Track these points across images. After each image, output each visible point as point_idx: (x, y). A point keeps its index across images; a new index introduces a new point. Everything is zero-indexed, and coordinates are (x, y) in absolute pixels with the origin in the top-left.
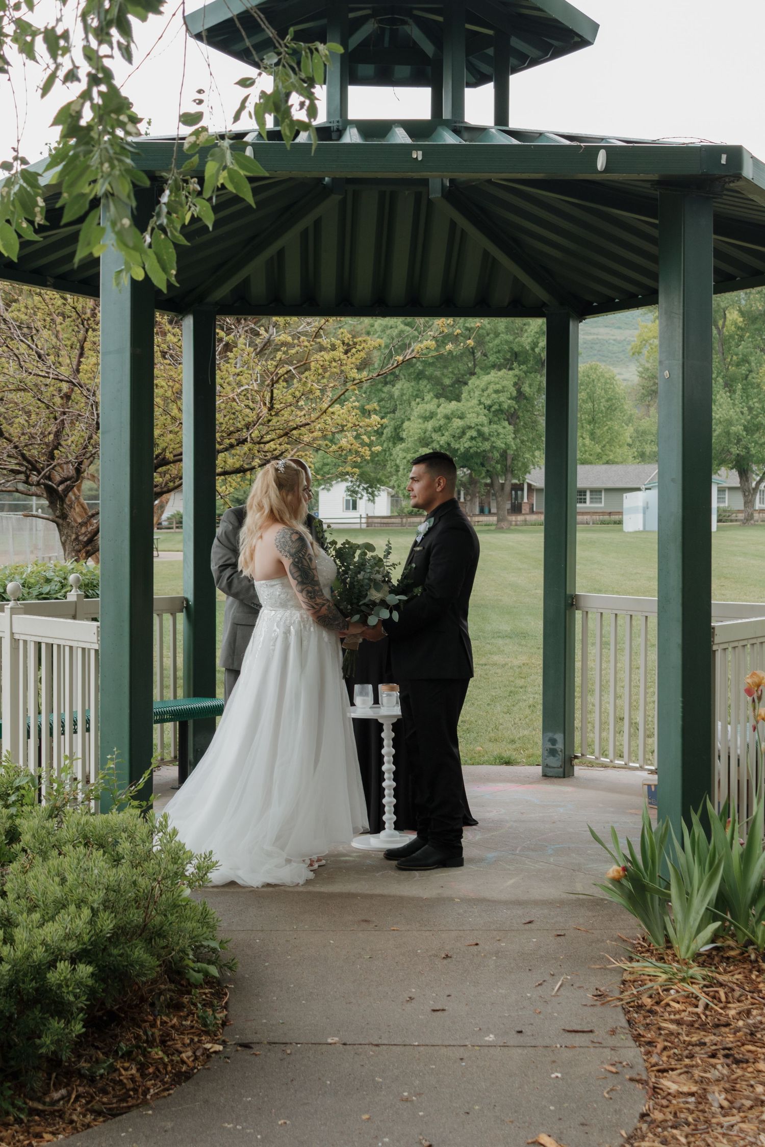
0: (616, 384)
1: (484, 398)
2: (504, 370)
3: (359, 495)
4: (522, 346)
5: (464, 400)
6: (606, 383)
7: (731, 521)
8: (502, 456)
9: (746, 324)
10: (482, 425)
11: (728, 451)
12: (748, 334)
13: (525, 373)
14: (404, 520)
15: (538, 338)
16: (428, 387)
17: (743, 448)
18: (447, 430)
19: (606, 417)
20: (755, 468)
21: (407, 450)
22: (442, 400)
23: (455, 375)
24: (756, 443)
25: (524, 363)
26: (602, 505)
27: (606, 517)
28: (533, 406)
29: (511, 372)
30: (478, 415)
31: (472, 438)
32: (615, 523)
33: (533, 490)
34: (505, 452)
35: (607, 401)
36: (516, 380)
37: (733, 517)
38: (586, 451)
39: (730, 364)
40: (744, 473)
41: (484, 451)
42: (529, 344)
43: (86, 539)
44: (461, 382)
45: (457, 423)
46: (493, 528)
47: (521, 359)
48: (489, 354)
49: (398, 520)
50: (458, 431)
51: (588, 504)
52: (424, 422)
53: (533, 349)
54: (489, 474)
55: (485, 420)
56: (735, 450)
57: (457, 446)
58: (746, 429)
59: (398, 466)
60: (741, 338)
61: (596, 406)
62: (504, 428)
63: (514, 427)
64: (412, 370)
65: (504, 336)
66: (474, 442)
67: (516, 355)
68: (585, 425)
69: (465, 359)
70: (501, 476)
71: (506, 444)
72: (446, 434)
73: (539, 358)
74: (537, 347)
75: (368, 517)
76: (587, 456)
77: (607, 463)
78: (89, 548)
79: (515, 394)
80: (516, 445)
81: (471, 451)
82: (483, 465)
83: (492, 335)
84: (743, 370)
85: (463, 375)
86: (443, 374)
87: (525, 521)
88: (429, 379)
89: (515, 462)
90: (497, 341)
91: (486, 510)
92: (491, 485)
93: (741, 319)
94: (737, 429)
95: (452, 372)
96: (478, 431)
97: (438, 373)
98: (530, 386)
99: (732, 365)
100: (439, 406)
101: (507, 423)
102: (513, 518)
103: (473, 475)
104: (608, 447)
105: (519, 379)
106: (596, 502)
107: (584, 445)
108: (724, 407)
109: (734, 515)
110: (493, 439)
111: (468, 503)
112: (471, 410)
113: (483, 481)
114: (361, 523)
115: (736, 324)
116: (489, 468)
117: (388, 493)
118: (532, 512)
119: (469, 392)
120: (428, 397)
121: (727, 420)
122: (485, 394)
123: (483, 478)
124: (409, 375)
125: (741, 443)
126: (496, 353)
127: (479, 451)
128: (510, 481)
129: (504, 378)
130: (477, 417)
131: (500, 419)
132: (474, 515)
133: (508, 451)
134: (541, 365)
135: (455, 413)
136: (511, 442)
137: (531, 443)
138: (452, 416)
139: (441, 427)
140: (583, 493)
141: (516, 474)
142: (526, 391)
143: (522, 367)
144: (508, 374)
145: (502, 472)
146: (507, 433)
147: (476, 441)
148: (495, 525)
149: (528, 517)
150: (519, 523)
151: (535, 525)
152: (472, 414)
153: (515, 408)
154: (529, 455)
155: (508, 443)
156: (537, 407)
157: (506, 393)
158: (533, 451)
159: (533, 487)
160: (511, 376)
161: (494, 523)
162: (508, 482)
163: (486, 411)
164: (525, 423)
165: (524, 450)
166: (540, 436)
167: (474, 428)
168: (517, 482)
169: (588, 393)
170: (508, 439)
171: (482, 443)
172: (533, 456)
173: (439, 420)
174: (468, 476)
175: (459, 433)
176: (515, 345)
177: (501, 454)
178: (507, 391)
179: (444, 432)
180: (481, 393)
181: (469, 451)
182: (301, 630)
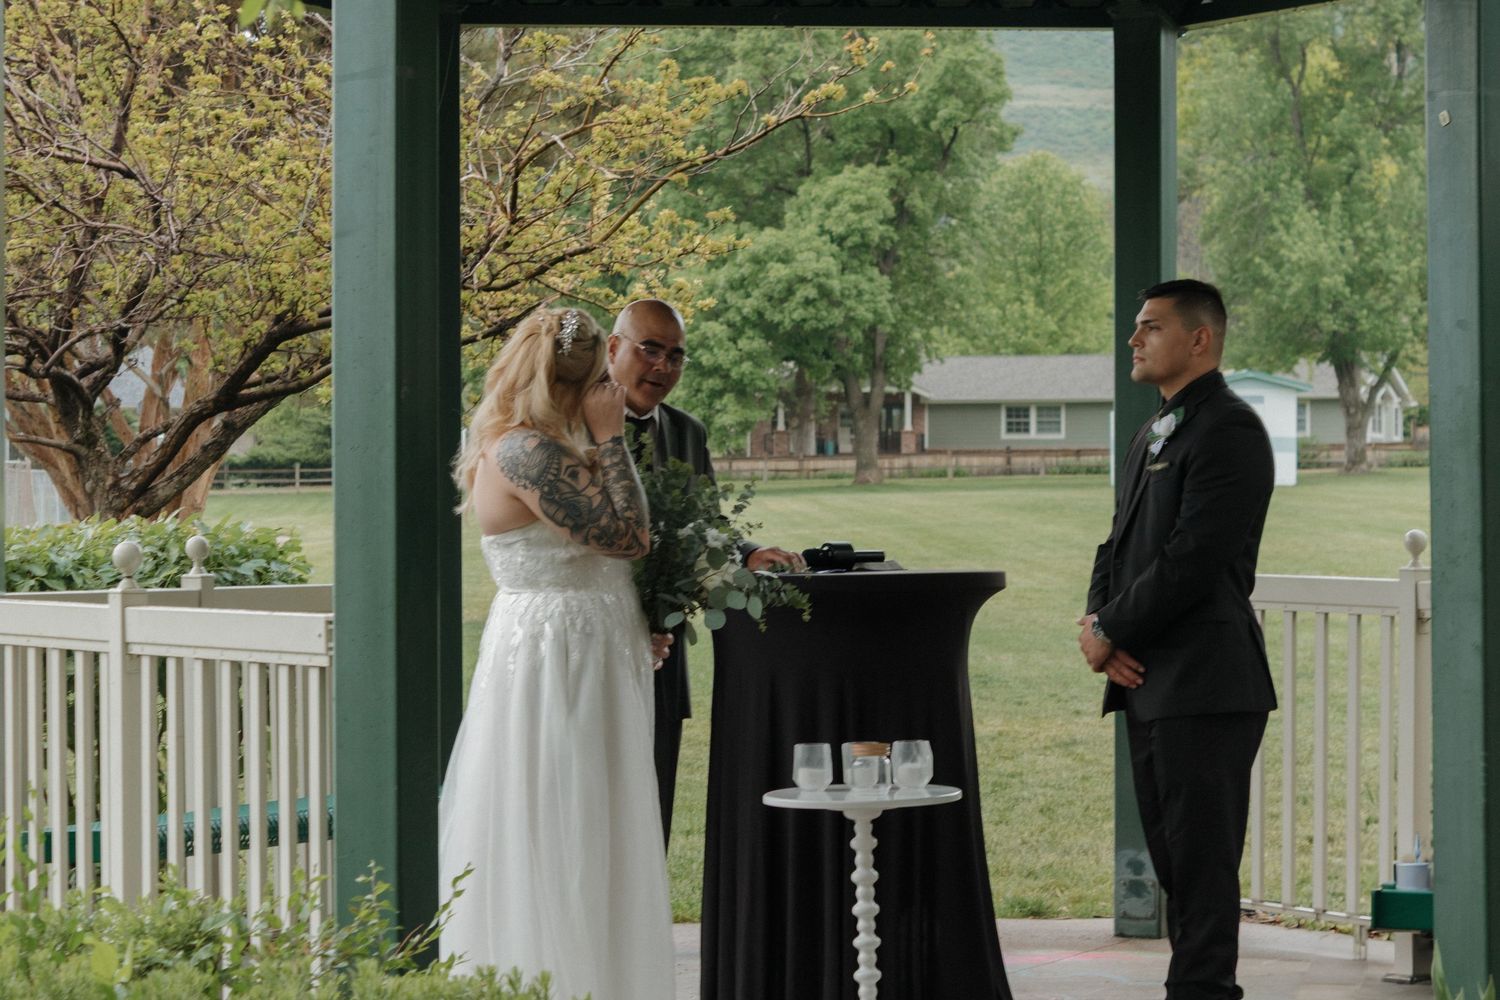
0: (1085, 195)
1: (831, 220)
2: (870, 166)
4: (905, 118)
5: (788, 226)
6: (1064, 192)
7: (1319, 465)
8: (866, 337)
9: (1345, 75)
10: (828, 275)
11: (1316, 325)
12: (1349, 95)
13: (912, 170)
15: (936, 101)
16: (716, 199)
17: (1344, 320)
18: (757, 286)
19: (1066, 260)
20: (1365, 357)
22: (745, 226)
23: (770, 175)
24: (1371, 309)
25: (909, 151)
26: (1062, 436)
27: (1071, 460)
28: (927, 237)
29: (883, 170)
31: (808, 302)
32: (1089, 471)
33: (923, 406)
34: (873, 329)
35: (1067, 228)
36: (893, 184)
37: (1323, 457)
38: (1027, 328)
39: (1315, 153)
40: (1346, 371)
41: (832, 327)
42: (918, 112)
43: (134, 485)
44: (781, 189)
45: (777, 271)
46: (848, 482)
47: (900, 142)
48: (837, 134)
50: (780, 287)
51: (1033, 433)
53: (926, 123)
54: (841, 374)
55: (829, 264)
56: (1330, 323)
57: (777, 318)
58: (1350, 281)
60: (1339, 104)
61: (1046, 238)
62: (871, 280)
63: (891, 279)
66: (811, 310)
67: (892, 135)
68: (1025, 276)
69: (790, 142)
70: (864, 377)
71: (875, 312)
72: (756, 293)
73: (937, 141)
74: (934, 118)
76: (1029, 337)
77: (1069, 351)
78: (141, 504)
79: (892, 212)
80: (895, 315)
81: (807, 327)
82: (827, 355)
84: (1343, 164)
85: (786, 176)
86: (745, 174)
87: (909, 467)
88: (718, 182)
89: (892, 349)
91: (830, 447)
92: (843, 397)
93: (1335, 65)
94: (1334, 281)
95: (765, 171)
96: (821, 288)
97: (735, 172)
98: (923, 195)
99: (1321, 156)
100: (739, 237)
101: (875, 272)
102: (885, 462)
103: (807, 376)
104: (1070, 318)
105: (898, 184)
106: (1050, 430)
107: (1024, 317)
108: (1307, 239)
109: (1324, 454)
110: (849, 303)
111: (794, 435)
112: (804, 245)
113: (824, 389)
115: (1326, 73)
116: (841, 362)
118: (921, 450)
119: (799, 210)
120: (717, 218)
121: (1314, 264)
122: (835, 211)
123: (824, 383)
125: (1341, 310)
126: (853, 130)
127: (821, 326)
128: (883, 387)
129: (869, 181)
130: (816, 259)
131: (862, 263)
132: (807, 457)
133: (880, 327)
134: (944, 153)
135: (772, 252)
136: (884, 307)
137: (923, 311)
138: (766, 258)
139: (743, 279)
140: (1022, 413)
141: (893, 375)
142: (914, 206)
143: (905, 159)
144: (877, 174)
145: (866, 370)
146: (877, 292)
147: (814, 306)
148: (849, 476)
149: (916, 461)
150: (896, 472)
151: (929, 476)
152: (806, 254)
153: (892, 242)
154: (917, 335)
155: (880, 310)
156: (934, 239)
157: (874, 211)
158: (929, 327)
159: (922, 401)
160: (882, 178)
161: (848, 472)
162: (877, 390)
163: (835, 248)
164: (910, 271)
165: (911, 325)
166: (941, 297)
167: (811, 280)
168: (894, 390)
169: (1029, 213)
170: (880, 302)
171: (828, 312)
172: (928, 338)
173: (740, 266)
174: (793, 378)
175: (780, 292)
176: (889, 114)
177: (864, 331)
178: (877, 207)
179: (749, 290)
180: (822, 210)
181: (802, 328)
182: (566, 630)
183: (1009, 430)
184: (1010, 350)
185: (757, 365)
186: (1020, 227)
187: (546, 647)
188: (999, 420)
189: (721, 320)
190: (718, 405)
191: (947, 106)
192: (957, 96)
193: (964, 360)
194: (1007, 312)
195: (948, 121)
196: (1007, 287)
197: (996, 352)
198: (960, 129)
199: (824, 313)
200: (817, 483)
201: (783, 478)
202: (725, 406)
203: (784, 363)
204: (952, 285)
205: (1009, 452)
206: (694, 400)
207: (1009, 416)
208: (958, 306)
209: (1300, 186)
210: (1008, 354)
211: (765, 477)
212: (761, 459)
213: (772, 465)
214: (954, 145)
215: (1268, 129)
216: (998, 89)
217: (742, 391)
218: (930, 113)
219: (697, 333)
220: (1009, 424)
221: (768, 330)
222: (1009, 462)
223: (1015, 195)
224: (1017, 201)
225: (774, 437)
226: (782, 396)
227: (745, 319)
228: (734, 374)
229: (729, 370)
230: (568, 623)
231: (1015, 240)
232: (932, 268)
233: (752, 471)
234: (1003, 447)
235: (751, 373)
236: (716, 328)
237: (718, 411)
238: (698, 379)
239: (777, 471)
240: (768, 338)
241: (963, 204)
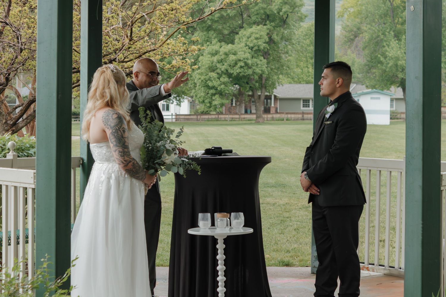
1: (249, 42)
2: (261, 26)
3: (171, 102)
4: (272, 11)
5: (236, 43)
7: (397, 119)
10: (247, 59)
11: (397, 76)
13: (274, 27)
14: (199, 117)
15: (282, 6)
16: (214, 35)
18: (226, 62)
21: (201, 74)
22: (223, 43)
23: (231, 28)
25: (273, 21)
28: (278, 48)
29: (265, 27)
30: (245, 52)
31: (241, 67)
33: (277, 99)
34: (261, 75)
36: (268, 31)
37: (399, 116)
39: (397, 23)
40: (405, 90)
41: (249, 75)
42: (276, 9)
43: (12, 123)
44: (234, 32)
45: (232, 57)
46: (253, 122)
47: (270, 18)
48: (251, 16)
49: (195, 117)
50: (233, 62)
51: (311, 108)
52: (212, 57)
53: (278, 13)
54: (251, 89)
55: (248, 55)
56: (401, 76)
57: (232, 72)
59: (195, 84)
62: (261, 61)
63: (267, 60)
64: (204, 25)
65: (261, 5)
66: (242, 69)
67: (268, 16)
68: (309, 60)
69: (237, 18)
70: (259, 90)
71: (262, 71)
72: (226, 64)
73: (282, 18)
74: (281, 11)
75: (176, 115)
76: (310, 78)
78: (14, 128)
79: (267, 40)
80: (268, 71)
81: (241, 75)
82: (248, 83)
83: (253, 4)
85: (236, 28)
86: (223, 28)
87: (273, 118)
88: (215, 30)
89: (267, 82)
90: (257, 8)
91: (249, 111)
92: (253, 96)
94: (402, 63)
95: (229, 27)
96: (245, 63)
97: (220, 27)
98: (277, 35)
99: (399, 24)
100: (221, 47)
101: (262, 58)
102: (265, 116)
103: (242, 89)
105: (270, 31)
107: (309, 72)
108: (394, 49)
109: (399, 115)
110: (254, 68)
111: (238, 107)
112: (241, 50)
113: (247, 93)
114: (172, 119)
116: (251, 85)
117: (189, 101)
118: (277, 112)
119: (240, 38)
120: (214, 41)
121: (396, 57)
122: (250, 40)
123: (247, 92)
124: (203, 28)
125: (404, 71)
126: (256, 15)
127: (245, 75)
128: (264, 93)
129: (261, 30)
130: (244, 54)
131: (258, 55)
132: (242, 114)
133: (263, 75)
134: (283, 22)
135: (230, 52)
136: (265, 69)
137: (277, 70)
138: (229, 53)
139: (222, 60)
140: (307, 101)
141: (268, 89)
142: (274, 38)
143: (272, 23)
144: (263, 28)
145: (259, 88)
146: (262, 64)
147: (243, 68)
148: (254, 120)
149: (275, 116)
150: (269, 119)
151: (279, 120)
152: (241, 52)
153: (267, 49)
154: (276, 77)
155: (263, 70)
156: (281, 48)
157: (262, 40)
158: (278, 75)
159: (277, 98)
160: (265, 29)
161: (254, 119)
162: (263, 94)
163: (250, 50)
164: (273, 58)
165: (273, 74)
166: (282, 66)
167: (242, 60)
168: (268, 94)
169: (310, 41)
170: (263, 67)
171: (247, 70)
172: (278, 78)
173: (221, 56)
174: (238, 90)
175: (233, 64)
176: (267, 10)
177: (258, 77)
178: (263, 38)
179: (224, 63)
180: (246, 39)
181: (239, 75)
182: (119, 176)
183: (304, 107)
184: (304, 82)
185: (226, 86)
186: (308, 45)
187: (112, 182)
188: (300, 103)
189: (215, 72)
190: (214, 98)
191: (285, 8)
192: (288, 5)
193: (290, 85)
194: (303, 71)
195: (285, 12)
196: (303, 63)
197: (300, 83)
198: (289, 15)
199: (246, 71)
200: (244, 122)
201: (234, 120)
202: (216, 98)
203: (234, 85)
204: (286, 62)
205: (303, 113)
206: (206, 96)
207: (303, 102)
208: (288, 69)
209: (393, 33)
210: (303, 84)
211: (229, 120)
212: (228, 114)
213: (231, 116)
214: (287, 20)
215: (383, 16)
216: (301, 3)
217: (221, 94)
218: (280, 10)
219: (208, 76)
220: (303, 105)
221: (230, 75)
222: (303, 117)
223: (306, 35)
224: (307, 37)
225: (232, 108)
226: (234, 95)
227: (222, 72)
228: (218, 89)
229: (217, 87)
230: (120, 174)
231: (306, 49)
232: (280, 57)
233: (225, 118)
234: (301, 112)
235: (224, 88)
236: (213, 75)
237: (214, 100)
238: (208, 90)
239: (232, 118)
240: (229, 78)
241: (290, 37)
